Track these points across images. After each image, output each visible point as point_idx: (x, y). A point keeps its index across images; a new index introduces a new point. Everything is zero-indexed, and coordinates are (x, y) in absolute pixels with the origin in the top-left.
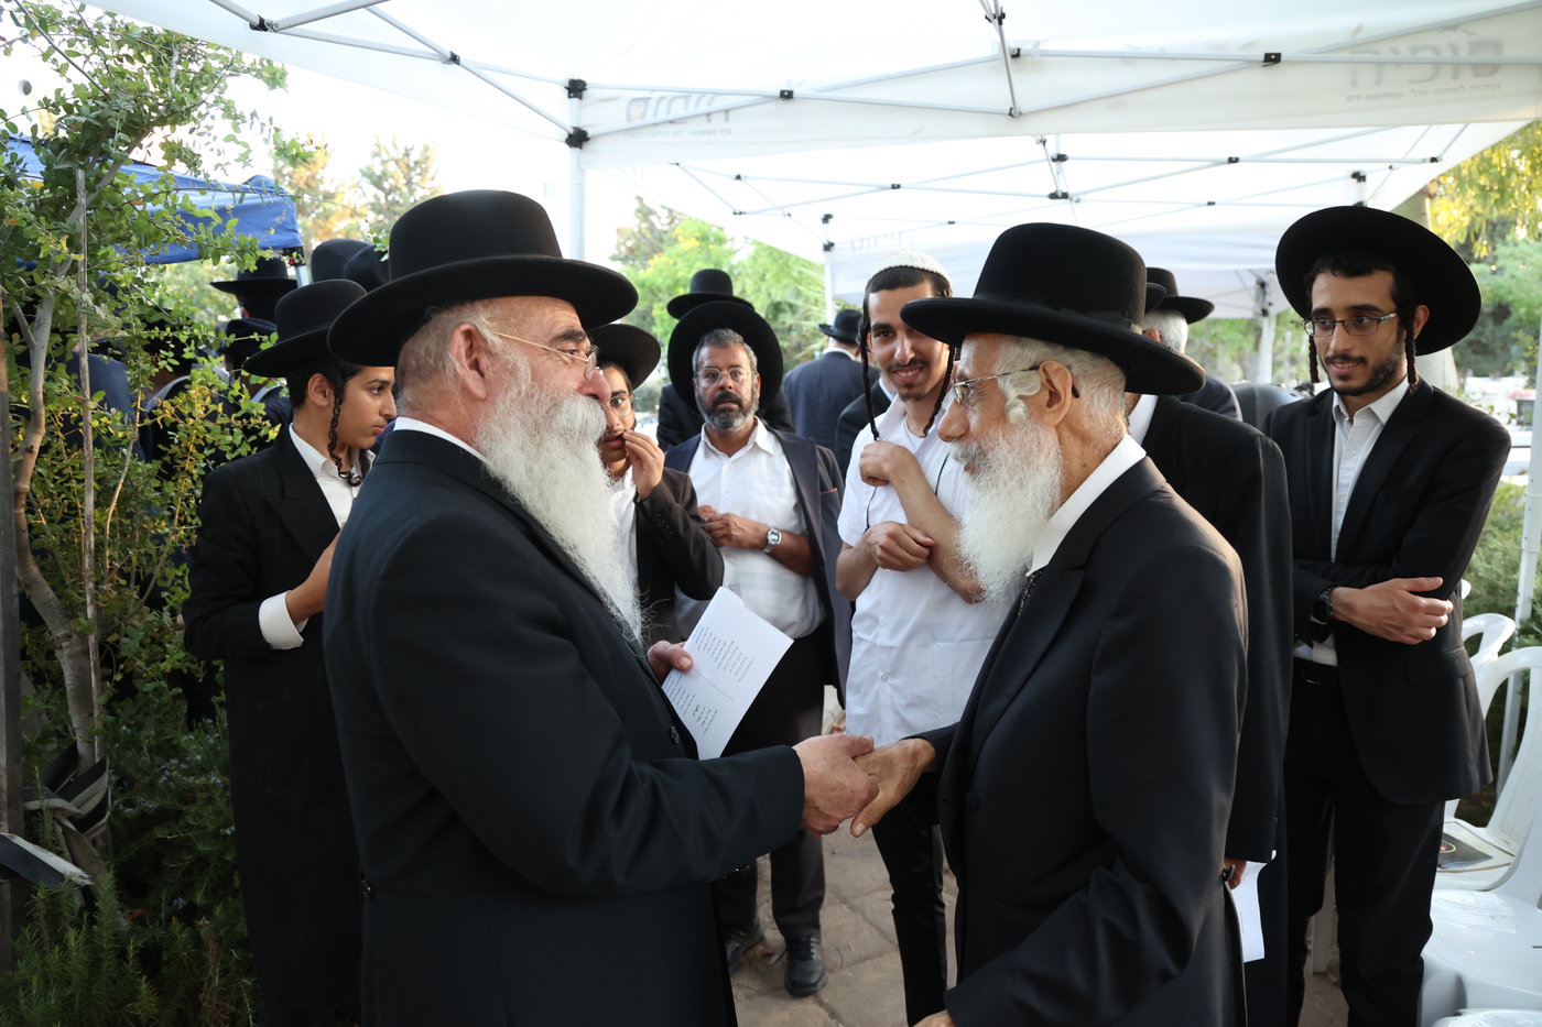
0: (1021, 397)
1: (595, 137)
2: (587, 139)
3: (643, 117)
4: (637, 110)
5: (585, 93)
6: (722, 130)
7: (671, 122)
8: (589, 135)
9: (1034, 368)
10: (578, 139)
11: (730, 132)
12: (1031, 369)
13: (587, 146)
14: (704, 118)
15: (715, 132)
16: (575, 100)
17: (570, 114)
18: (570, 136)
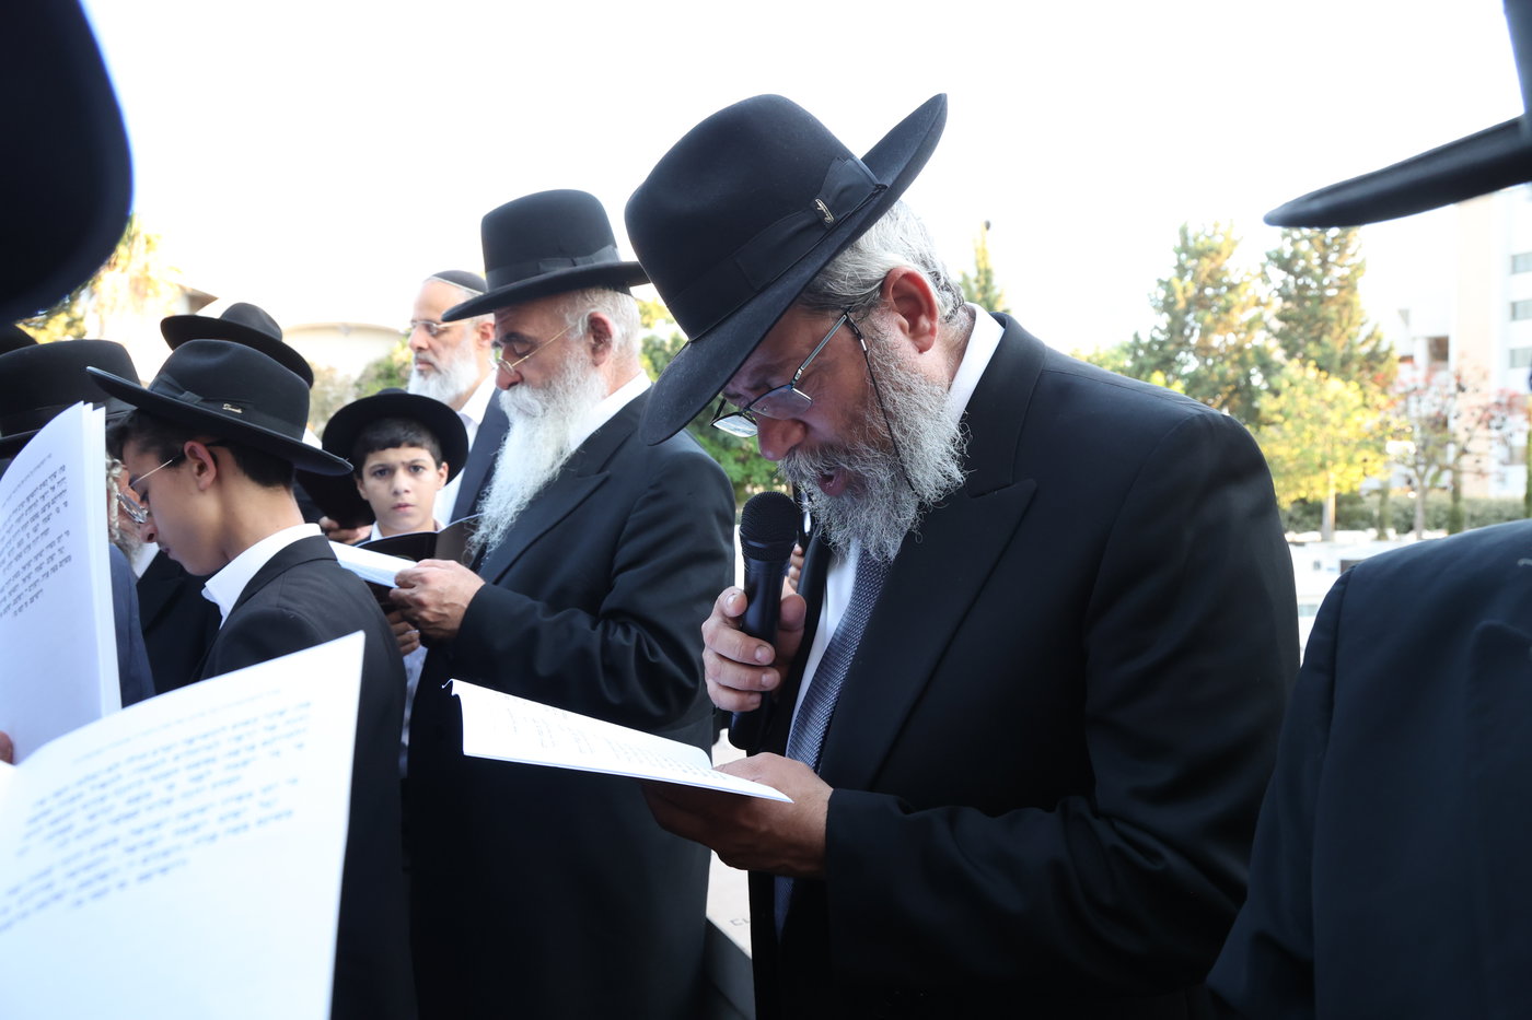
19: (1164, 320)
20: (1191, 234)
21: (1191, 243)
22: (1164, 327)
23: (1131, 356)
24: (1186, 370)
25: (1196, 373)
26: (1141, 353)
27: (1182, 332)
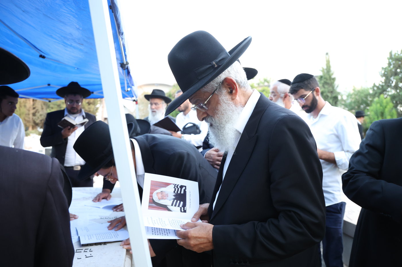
19: (383, 79)
20: (393, 54)
21: (393, 57)
22: (383, 81)
23: (373, 90)
24: (390, 93)
25: (394, 94)
26: (375, 88)
27: (389, 83)
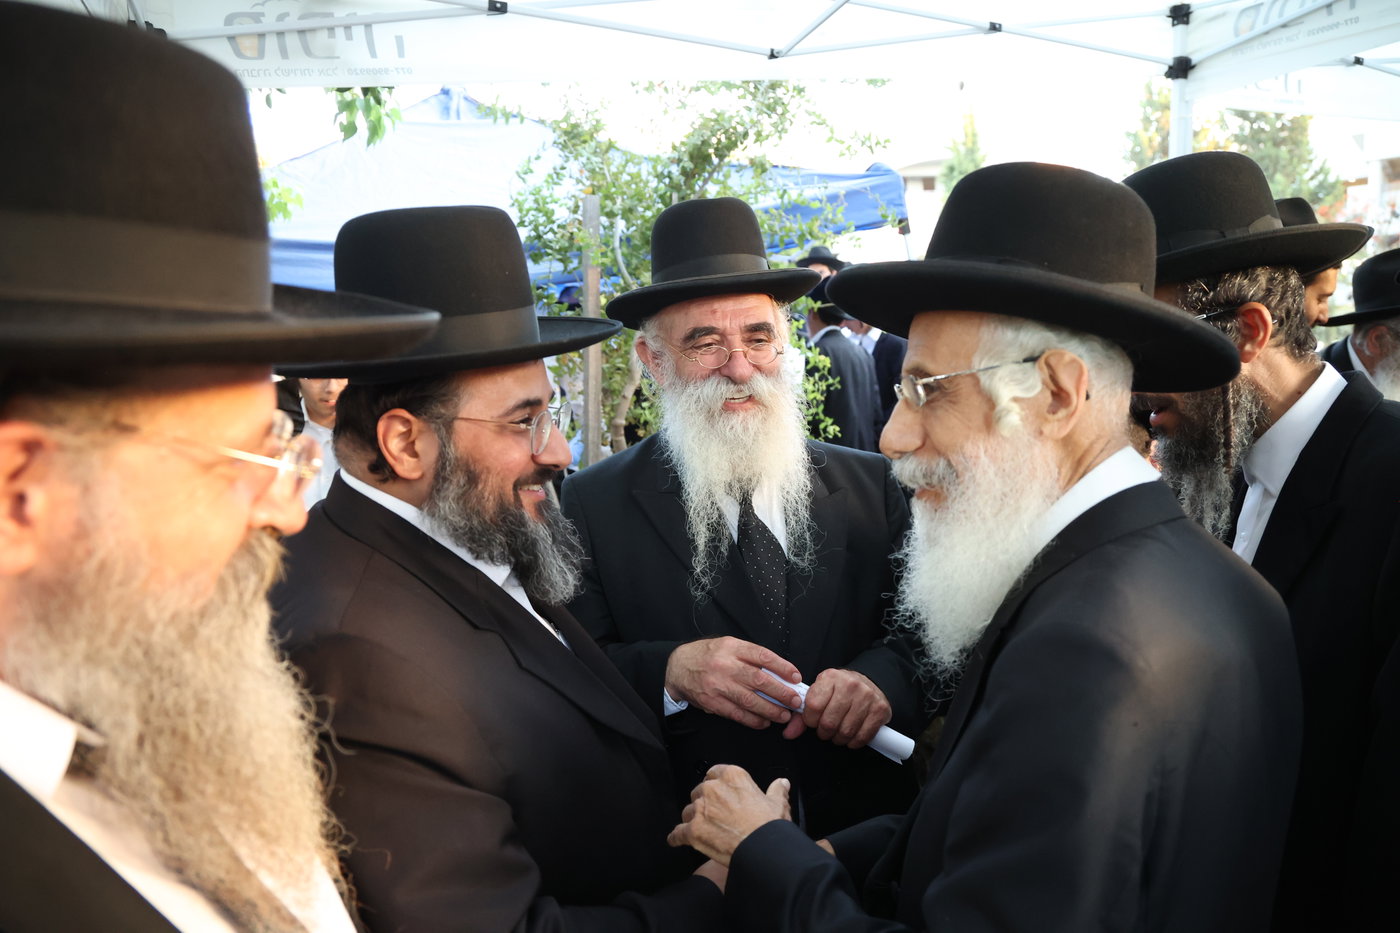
0: (1016, 400)
1: (1201, 62)
2: (1193, 67)
3: (1252, 28)
4: (1246, 22)
5: (1192, 17)
6: (1346, 21)
7: (1284, 26)
8: (1193, 63)
9: (1032, 359)
10: (1181, 68)
11: (1357, 20)
12: (1026, 360)
13: (1193, 75)
14: (1324, 11)
15: (1337, 25)
16: (1181, 27)
17: (1173, 42)
18: (1170, 68)
